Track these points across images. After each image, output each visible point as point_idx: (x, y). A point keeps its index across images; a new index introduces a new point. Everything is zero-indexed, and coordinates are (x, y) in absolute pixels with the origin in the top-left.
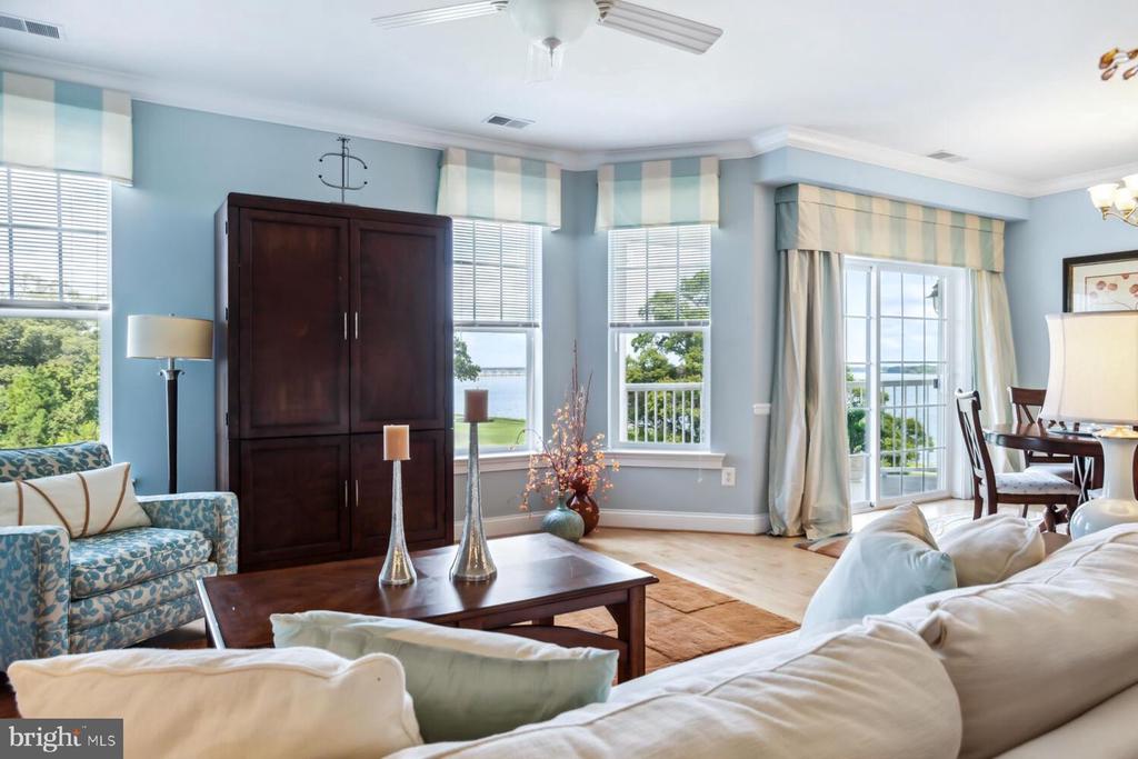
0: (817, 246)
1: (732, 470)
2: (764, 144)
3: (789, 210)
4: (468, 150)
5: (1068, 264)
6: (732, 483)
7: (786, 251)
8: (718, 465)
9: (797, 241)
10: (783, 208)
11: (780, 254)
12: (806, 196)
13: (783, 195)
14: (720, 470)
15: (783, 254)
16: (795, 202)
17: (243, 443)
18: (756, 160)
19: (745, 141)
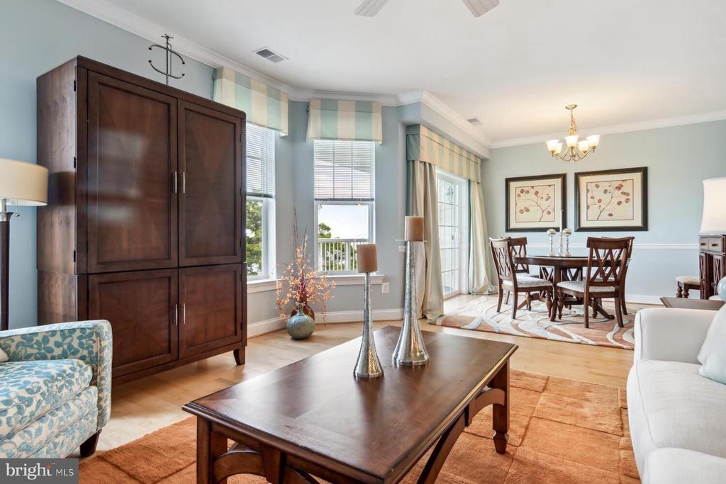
0: (428, 161)
1: (387, 284)
2: (406, 99)
3: (415, 139)
4: (235, 72)
5: (508, 181)
6: (388, 291)
7: (413, 161)
8: (380, 282)
9: (419, 155)
10: (411, 137)
11: (410, 163)
12: (423, 131)
13: (411, 130)
14: (381, 285)
15: (411, 162)
16: (418, 134)
17: (91, 277)
18: (400, 109)
19: (395, 96)
